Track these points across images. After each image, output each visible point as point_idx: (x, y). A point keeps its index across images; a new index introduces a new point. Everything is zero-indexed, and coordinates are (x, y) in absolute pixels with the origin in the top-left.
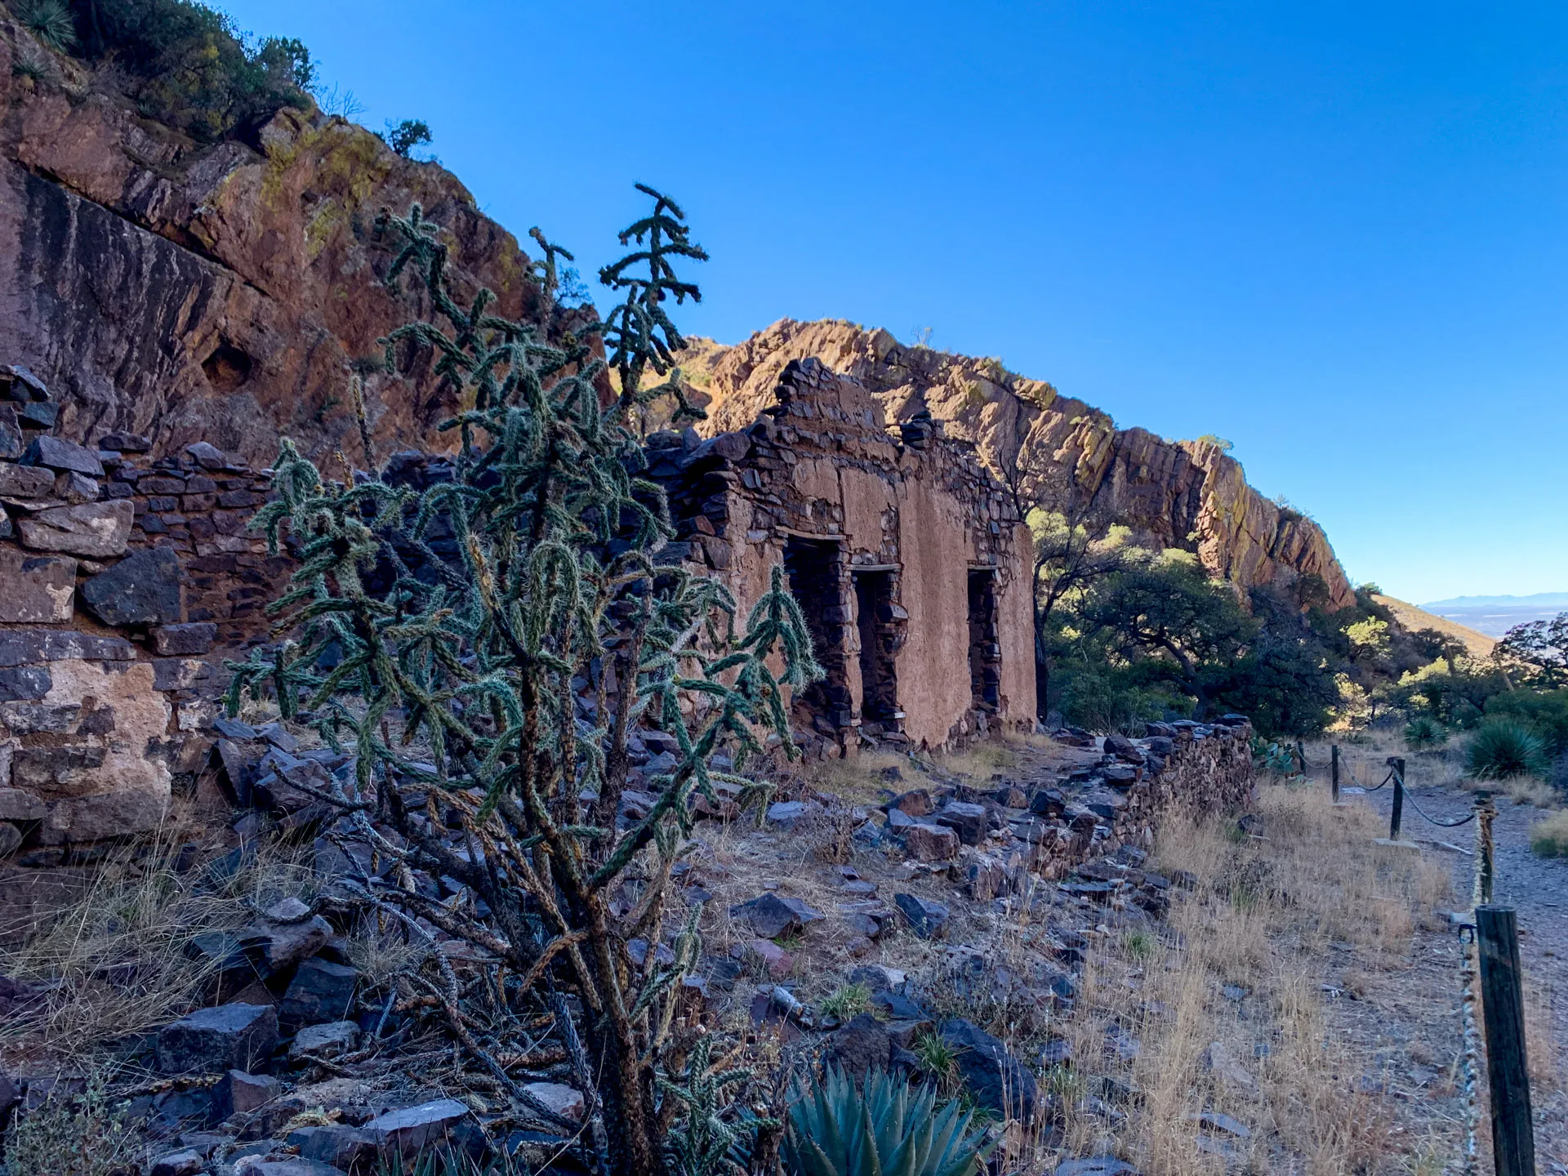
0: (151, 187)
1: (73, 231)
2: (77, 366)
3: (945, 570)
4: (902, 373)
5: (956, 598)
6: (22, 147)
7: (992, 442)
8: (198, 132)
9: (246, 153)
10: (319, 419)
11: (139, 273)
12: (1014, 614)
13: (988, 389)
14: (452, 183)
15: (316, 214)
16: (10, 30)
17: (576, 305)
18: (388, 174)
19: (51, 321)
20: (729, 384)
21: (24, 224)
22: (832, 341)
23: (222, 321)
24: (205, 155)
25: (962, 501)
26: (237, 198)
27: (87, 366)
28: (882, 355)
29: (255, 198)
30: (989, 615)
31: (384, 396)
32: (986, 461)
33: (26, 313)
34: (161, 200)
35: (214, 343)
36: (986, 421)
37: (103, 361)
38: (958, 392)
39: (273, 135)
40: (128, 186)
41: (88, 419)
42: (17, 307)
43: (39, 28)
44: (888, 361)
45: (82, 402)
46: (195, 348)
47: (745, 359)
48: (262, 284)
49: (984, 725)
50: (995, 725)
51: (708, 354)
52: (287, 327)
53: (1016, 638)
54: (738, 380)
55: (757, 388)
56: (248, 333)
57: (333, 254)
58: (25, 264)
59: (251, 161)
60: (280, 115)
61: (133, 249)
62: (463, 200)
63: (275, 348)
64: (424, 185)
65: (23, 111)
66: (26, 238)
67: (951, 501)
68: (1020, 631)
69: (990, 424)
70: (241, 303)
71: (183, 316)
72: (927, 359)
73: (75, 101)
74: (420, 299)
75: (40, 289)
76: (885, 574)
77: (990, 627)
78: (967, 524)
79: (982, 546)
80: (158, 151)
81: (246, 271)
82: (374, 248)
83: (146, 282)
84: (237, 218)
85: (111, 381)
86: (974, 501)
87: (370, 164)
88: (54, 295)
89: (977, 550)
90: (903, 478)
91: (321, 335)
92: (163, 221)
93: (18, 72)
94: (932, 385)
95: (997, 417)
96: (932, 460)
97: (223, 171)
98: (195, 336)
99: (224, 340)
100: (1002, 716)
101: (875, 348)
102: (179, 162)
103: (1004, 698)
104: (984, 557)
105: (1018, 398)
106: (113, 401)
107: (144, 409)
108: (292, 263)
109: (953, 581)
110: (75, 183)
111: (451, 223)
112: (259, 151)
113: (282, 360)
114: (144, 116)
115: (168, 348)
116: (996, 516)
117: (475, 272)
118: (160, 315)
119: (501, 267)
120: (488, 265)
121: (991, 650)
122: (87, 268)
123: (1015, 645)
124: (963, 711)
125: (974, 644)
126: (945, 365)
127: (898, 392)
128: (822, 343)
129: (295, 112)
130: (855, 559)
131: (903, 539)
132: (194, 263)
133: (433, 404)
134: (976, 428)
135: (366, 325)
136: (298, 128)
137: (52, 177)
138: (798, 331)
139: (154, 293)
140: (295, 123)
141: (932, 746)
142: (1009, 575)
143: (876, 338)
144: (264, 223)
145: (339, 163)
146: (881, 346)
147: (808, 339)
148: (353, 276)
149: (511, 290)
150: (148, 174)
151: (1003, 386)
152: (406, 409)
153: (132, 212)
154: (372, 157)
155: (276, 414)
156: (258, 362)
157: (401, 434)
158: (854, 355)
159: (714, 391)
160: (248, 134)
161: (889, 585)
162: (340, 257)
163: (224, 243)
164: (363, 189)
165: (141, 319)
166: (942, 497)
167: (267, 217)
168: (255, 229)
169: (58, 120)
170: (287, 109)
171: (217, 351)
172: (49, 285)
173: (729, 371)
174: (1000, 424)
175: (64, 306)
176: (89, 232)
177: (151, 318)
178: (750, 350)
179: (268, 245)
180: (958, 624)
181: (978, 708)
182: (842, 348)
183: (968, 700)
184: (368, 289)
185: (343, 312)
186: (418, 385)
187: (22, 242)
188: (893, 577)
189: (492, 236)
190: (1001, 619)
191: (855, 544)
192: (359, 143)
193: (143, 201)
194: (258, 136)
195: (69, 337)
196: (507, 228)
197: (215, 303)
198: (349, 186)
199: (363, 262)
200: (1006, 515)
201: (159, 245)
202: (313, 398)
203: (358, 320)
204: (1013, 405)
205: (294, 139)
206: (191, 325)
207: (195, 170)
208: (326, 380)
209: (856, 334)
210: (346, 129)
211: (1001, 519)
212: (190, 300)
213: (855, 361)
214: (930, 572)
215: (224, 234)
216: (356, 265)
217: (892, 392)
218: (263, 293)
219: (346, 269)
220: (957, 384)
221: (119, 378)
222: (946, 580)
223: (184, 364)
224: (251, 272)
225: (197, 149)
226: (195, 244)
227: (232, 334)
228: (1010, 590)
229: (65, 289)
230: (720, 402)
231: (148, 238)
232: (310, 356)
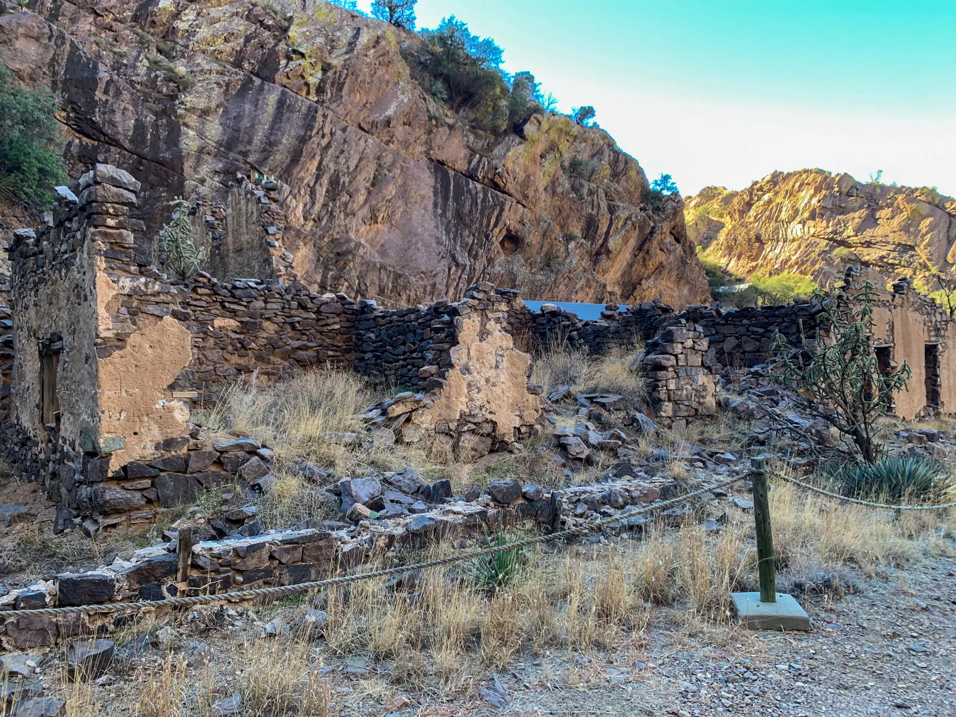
0: (479, 161)
1: (452, 188)
2: (455, 249)
3: (914, 345)
4: (860, 201)
5: (919, 358)
6: (432, 152)
7: (929, 244)
8: (495, 131)
9: (518, 140)
10: (548, 265)
11: (477, 204)
12: (948, 364)
13: (925, 209)
14: (605, 136)
15: (546, 164)
16: (425, 99)
17: (669, 193)
18: (576, 137)
19: (446, 230)
20: (737, 216)
21: (435, 187)
22: (808, 184)
23: (508, 222)
24: (500, 143)
25: (922, 314)
26: (514, 162)
27: (458, 249)
28: (844, 190)
29: (521, 160)
30: (935, 365)
31: (577, 251)
32: (924, 257)
33: (437, 227)
34: (483, 168)
35: (504, 232)
36: (924, 231)
37: (464, 246)
38: (902, 212)
39: (529, 129)
40: (470, 162)
41: (460, 271)
42: (433, 225)
43: (434, 95)
44: (849, 195)
45: (457, 265)
46: (497, 236)
47: (747, 199)
48: (524, 202)
49: (932, 413)
50: (938, 414)
51: (720, 197)
52: (535, 222)
53: (949, 375)
54: (742, 213)
55: (755, 217)
56: (518, 226)
57: (553, 183)
58: (435, 205)
59: (520, 143)
60: (532, 119)
61: (474, 192)
62: (611, 144)
63: (530, 233)
64: (593, 140)
65: (432, 136)
66: (435, 194)
67: (917, 315)
68: (951, 372)
69: (927, 233)
70: (515, 212)
71: (492, 222)
72: (878, 191)
73: (451, 127)
74: (593, 201)
75: (441, 216)
76: (886, 349)
77: (935, 369)
78: (925, 324)
79: (932, 334)
80: (480, 144)
81: (518, 197)
82: (571, 177)
83: (479, 207)
84: (514, 171)
85: (467, 254)
86: (928, 313)
87: (567, 133)
88: (446, 218)
89: (930, 336)
90: (895, 307)
91: (549, 224)
92: (484, 177)
93: (430, 118)
94: (882, 208)
95: (932, 228)
96: (908, 298)
97: (508, 150)
98: (497, 230)
99: (509, 231)
100: (941, 410)
101: (840, 187)
102: (490, 148)
103: (942, 402)
104: (933, 339)
105: (949, 214)
106: (468, 263)
107: (479, 266)
108: (537, 190)
109: (918, 350)
110: (450, 165)
111: (606, 159)
112: (523, 137)
113: (533, 238)
114: (473, 128)
115: (487, 237)
116: (939, 319)
117: (618, 182)
118: (485, 222)
119: (630, 177)
120: (624, 177)
121: (936, 381)
122: (457, 204)
123: (948, 378)
124: (922, 407)
125: (928, 378)
126: (892, 194)
127: (857, 215)
128: (801, 185)
129: (538, 116)
130: (876, 342)
131: (895, 333)
132: (497, 196)
133: (598, 253)
134: (916, 236)
135: (568, 216)
136: (540, 124)
137: (442, 163)
138: (784, 179)
139: (482, 212)
140: (539, 122)
141: (907, 419)
142: (946, 347)
143: (840, 180)
144: (525, 172)
145: (553, 135)
146: (844, 185)
147: (791, 183)
148: (562, 193)
149: (635, 189)
150: (478, 156)
151: (937, 206)
152: (587, 258)
153: (471, 175)
154: (568, 129)
155: (531, 264)
156: (523, 240)
157: (585, 270)
158: (824, 192)
159: (727, 220)
160: (518, 130)
161: (889, 352)
162: (556, 184)
163: (509, 184)
164: (564, 146)
165: (477, 225)
166: (913, 314)
167: (526, 169)
168: (521, 176)
169: (445, 138)
170: (535, 115)
171: (505, 236)
172: (444, 212)
173: (736, 207)
174: (935, 232)
175: (449, 222)
176: (458, 187)
177: (481, 224)
178: (751, 193)
179: (526, 183)
180: (920, 368)
181: (929, 406)
182: (815, 188)
183: (924, 403)
184: (569, 198)
185: (558, 212)
186: (592, 244)
187: (434, 195)
188: (891, 349)
189: (626, 163)
190: (941, 367)
191: (876, 337)
192: (562, 123)
193: (476, 169)
194: (522, 130)
195: (452, 236)
196: (633, 157)
197: (505, 214)
198: (558, 146)
199: (567, 186)
200: (944, 319)
201: (483, 189)
202: (546, 255)
203: (564, 214)
204: (945, 218)
205: (539, 129)
206: (496, 225)
207: (496, 151)
208: (552, 246)
209: (826, 178)
210: (557, 118)
211: (942, 321)
212: (496, 213)
213: (825, 196)
214: (907, 346)
215: (509, 180)
216: (564, 187)
217: (852, 215)
218: (524, 206)
219: (559, 190)
220: (902, 207)
221: (470, 252)
222: (915, 350)
223: (493, 243)
224: (519, 197)
225: (496, 140)
226: (496, 186)
227: (512, 228)
228: (946, 354)
229: (449, 214)
230: (730, 227)
231: (479, 186)
232: (544, 235)
